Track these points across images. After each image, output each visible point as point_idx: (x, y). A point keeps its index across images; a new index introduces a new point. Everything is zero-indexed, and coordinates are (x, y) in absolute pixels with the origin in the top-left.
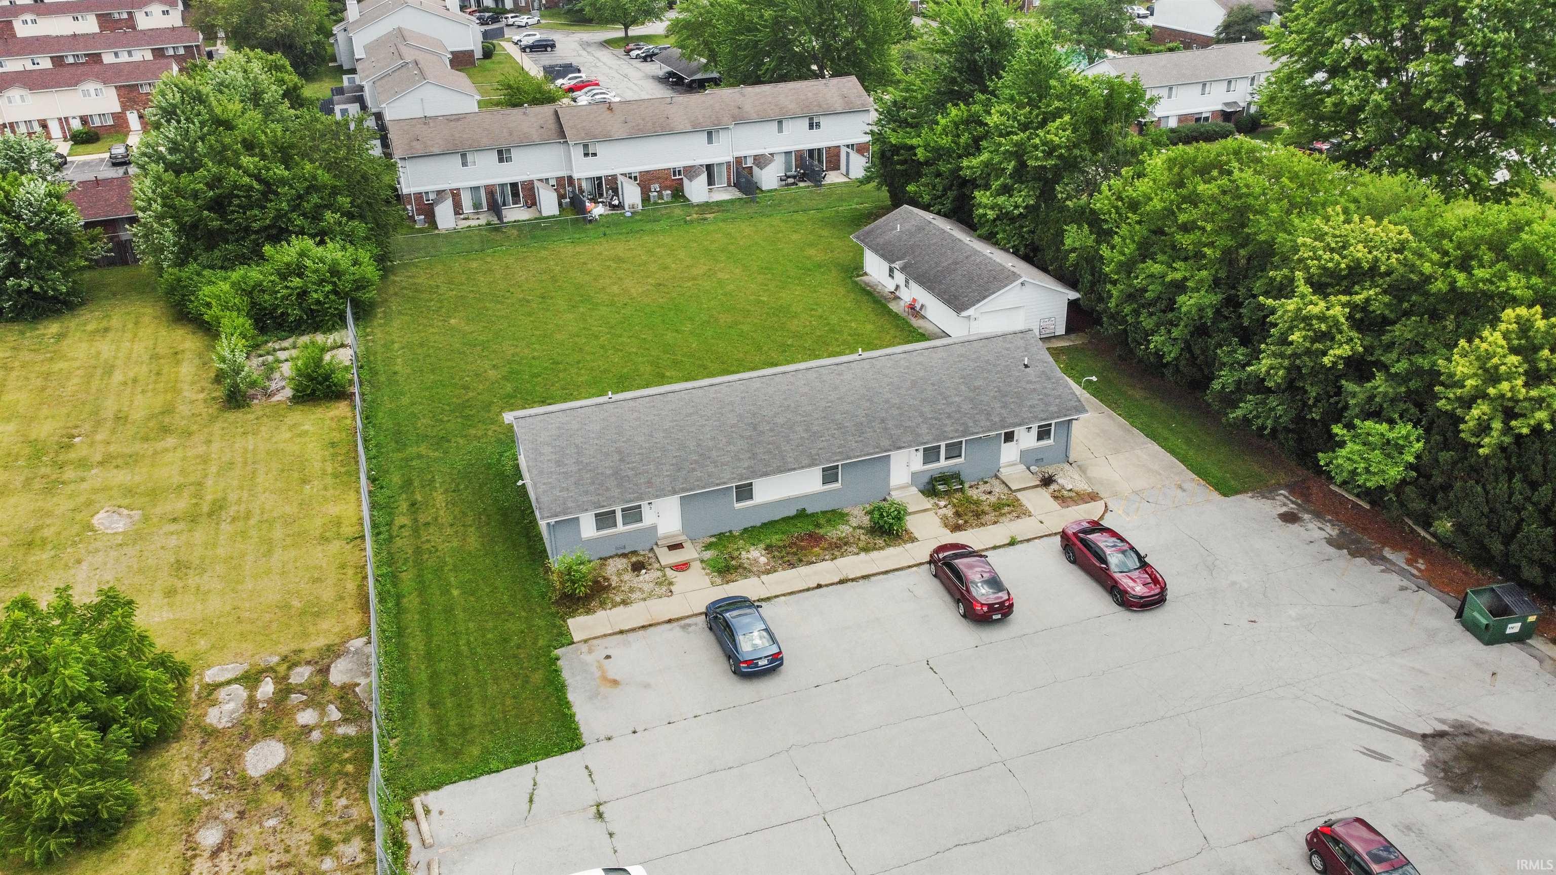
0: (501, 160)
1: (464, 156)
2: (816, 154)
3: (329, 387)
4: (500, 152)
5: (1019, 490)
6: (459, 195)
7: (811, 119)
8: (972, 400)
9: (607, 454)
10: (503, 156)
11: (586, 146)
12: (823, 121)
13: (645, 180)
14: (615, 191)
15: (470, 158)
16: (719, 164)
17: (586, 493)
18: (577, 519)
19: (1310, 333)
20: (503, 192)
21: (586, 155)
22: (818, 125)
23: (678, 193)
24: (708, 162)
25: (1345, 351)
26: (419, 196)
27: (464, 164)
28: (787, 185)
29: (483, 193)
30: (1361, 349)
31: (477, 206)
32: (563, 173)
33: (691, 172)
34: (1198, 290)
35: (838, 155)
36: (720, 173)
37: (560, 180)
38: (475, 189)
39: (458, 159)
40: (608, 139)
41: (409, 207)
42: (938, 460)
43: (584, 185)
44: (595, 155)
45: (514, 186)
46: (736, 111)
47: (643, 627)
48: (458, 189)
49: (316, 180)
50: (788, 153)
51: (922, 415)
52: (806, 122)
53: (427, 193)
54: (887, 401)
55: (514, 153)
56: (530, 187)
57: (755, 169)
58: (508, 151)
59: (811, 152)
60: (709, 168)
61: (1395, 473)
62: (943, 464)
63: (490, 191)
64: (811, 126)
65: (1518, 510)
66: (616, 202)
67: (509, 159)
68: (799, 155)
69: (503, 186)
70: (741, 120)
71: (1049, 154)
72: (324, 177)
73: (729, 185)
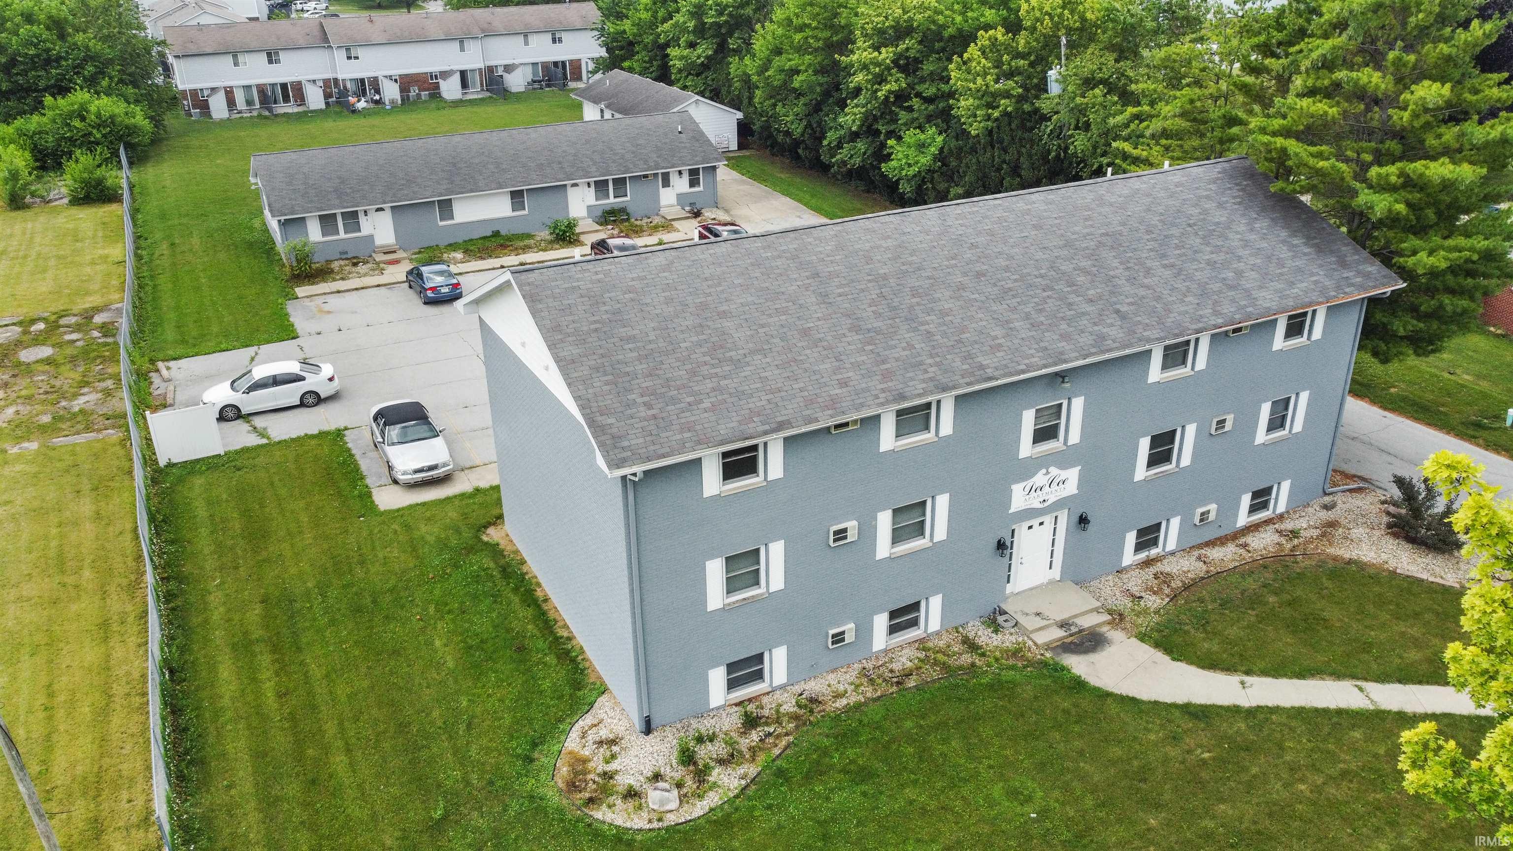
0: (270, 62)
1: (235, 57)
2: (560, 65)
3: (102, 191)
4: (269, 55)
5: (674, 220)
6: (232, 92)
7: (553, 34)
8: (633, 152)
9: (330, 179)
10: (272, 57)
11: (348, 50)
12: (564, 36)
13: (406, 82)
14: (378, 91)
15: (241, 58)
16: (472, 71)
17: (311, 201)
18: (304, 219)
19: (870, 77)
20: (273, 91)
21: (349, 58)
22: (560, 40)
23: (435, 93)
24: (463, 68)
25: (894, 87)
26: (194, 93)
27: (236, 64)
28: (534, 89)
29: (255, 91)
30: (904, 85)
31: (249, 103)
32: (329, 75)
33: (445, 75)
34: (806, 71)
35: (580, 68)
36: (473, 78)
37: (326, 82)
38: (247, 88)
39: (230, 59)
40: (370, 45)
41: (185, 102)
42: (608, 197)
43: (349, 85)
44: (357, 58)
45: (284, 86)
46: (486, 26)
47: (357, 289)
48: (231, 87)
49: (89, 50)
50: (535, 64)
51: (592, 159)
52: (549, 37)
53: (202, 90)
54: (564, 152)
55: (282, 55)
56: (298, 88)
57: (506, 75)
58: (277, 54)
59: (556, 64)
60: (463, 74)
61: (925, 160)
62: (612, 200)
63: (261, 89)
64: (554, 41)
65: (999, 170)
66: (377, 97)
67: (278, 61)
68: (545, 66)
69: (273, 85)
70: (489, 33)
71: (721, 13)
72: (96, 46)
73: (482, 90)
